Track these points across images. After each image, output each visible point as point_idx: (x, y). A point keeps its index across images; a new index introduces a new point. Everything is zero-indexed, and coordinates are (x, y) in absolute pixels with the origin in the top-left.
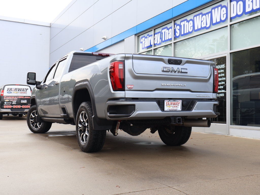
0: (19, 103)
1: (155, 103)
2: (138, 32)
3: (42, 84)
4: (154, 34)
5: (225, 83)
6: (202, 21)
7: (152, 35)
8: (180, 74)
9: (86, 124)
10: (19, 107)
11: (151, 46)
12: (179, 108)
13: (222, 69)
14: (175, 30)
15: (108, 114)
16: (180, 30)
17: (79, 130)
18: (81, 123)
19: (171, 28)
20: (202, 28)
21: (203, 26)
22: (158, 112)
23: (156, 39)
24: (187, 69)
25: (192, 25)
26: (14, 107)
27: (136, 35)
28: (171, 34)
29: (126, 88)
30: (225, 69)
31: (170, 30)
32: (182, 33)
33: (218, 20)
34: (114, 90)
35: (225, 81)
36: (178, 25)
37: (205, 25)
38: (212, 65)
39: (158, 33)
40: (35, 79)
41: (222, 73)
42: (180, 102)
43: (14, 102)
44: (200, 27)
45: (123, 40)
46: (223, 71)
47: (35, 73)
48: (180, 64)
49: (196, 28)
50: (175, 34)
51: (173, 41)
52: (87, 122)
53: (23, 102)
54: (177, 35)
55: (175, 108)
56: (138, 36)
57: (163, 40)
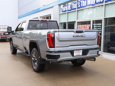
0: (4, 34)
1: (69, 53)
2: (60, 4)
3: (15, 32)
4: (68, 5)
5: (101, 32)
6: (91, 1)
7: (66, 6)
8: (82, 38)
9: (36, 59)
10: (5, 36)
11: (66, 11)
12: (81, 54)
13: (100, 25)
14: (78, 4)
15: (47, 59)
16: (80, 4)
17: (33, 60)
18: (33, 58)
19: (76, 3)
20: (91, 5)
21: (91, 4)
22: (71, 57)
23: (69, 8)
24: (85, 35)
25: (86, 3)
26: (2, 36)
27: (59, 5)
28: (76, 6)
29: (55, 47)
30: (101, 26)
31: (75, 4)
32: (81, 6)
33: (99, 2)
34: (49, 48)
35: (101, 31)
36: (79, 2)
37: (92, 3)
38: (97, 31)
39: (70, 5)
40: (11, 30)
41: (100, 27)
42: (81, 51)
43: (2, 34)
44: (90, 4)
45: (53, 7)
46: (100, 26)
47: (11, 27)
48: (82, 33)
49: (88, 4)
50: (78, 6)
51: (77, 10)
52: (36, 58)
53: (6, 34)
54: (79, 7)
55: (79, 54)
56: (60, 6)
57: (72, 8)
